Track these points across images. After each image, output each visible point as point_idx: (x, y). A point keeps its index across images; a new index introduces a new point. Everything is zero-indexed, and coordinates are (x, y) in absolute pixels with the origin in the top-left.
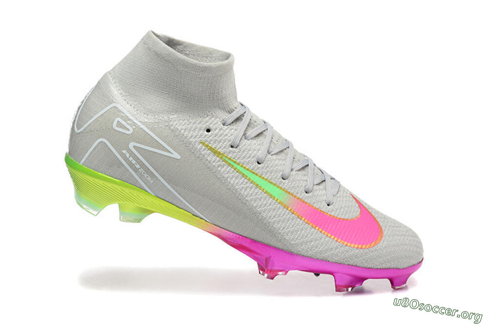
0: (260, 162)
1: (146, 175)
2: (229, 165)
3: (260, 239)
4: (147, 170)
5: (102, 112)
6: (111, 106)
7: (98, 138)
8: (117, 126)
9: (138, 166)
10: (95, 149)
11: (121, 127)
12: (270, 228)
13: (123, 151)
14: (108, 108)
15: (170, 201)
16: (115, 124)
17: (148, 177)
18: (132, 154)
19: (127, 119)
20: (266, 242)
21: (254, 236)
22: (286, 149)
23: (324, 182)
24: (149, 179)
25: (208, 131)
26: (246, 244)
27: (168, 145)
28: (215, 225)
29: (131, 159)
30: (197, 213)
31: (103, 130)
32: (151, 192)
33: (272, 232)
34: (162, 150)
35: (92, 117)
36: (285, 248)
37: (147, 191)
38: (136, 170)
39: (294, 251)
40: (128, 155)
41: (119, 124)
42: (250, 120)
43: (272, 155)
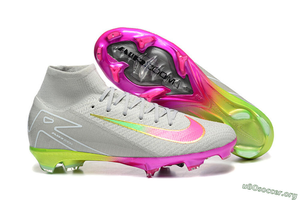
0: (125, 115)
1: (68, 142)
2: (109, 121)
3: (137, 156)
4: (68, 139)
5: (37, 116)
6: (40, 112)
7: (39, 131)
8: (46, 121)
9: (62, 139)
10: (39, 137)
11: (48, 121)
12: (140, 148)
13: (52, 133)
14: (39, 113)
15: (85, 152)
16: (44, 120)
17: (69, 142)
18: (57, 133)
19: (50, 116)
20: (141, 156)
21: (134, 156)
22: (139, 103)
23: (166, 114)
24: (70, 143)
25: (93, 107)
26: (132, 161)
27: (74, 122)
28: (113, 156)
29: (57, 136)
30: (101, 152)
31: (39, 126)
32: (74, 150)
33: (142, 150)
34: (72, 126)
35: (33, 121)
36: (152, 156)
37: (72, 150)
38: (62, 141)
39: (156, 156)
40: (55, 134)
41: (46, 120)
42: (114, 94)
43: (131, 109)
